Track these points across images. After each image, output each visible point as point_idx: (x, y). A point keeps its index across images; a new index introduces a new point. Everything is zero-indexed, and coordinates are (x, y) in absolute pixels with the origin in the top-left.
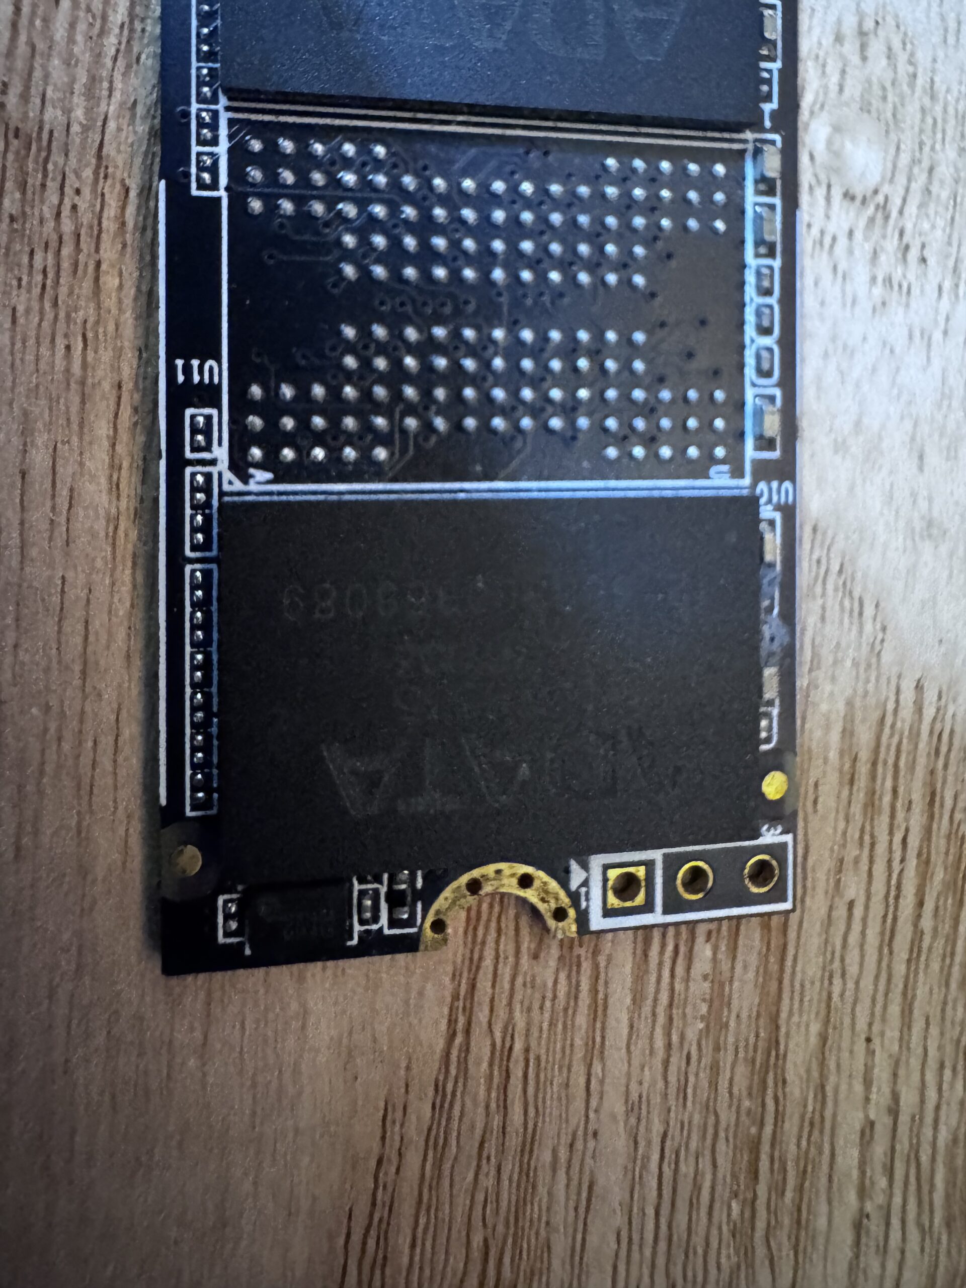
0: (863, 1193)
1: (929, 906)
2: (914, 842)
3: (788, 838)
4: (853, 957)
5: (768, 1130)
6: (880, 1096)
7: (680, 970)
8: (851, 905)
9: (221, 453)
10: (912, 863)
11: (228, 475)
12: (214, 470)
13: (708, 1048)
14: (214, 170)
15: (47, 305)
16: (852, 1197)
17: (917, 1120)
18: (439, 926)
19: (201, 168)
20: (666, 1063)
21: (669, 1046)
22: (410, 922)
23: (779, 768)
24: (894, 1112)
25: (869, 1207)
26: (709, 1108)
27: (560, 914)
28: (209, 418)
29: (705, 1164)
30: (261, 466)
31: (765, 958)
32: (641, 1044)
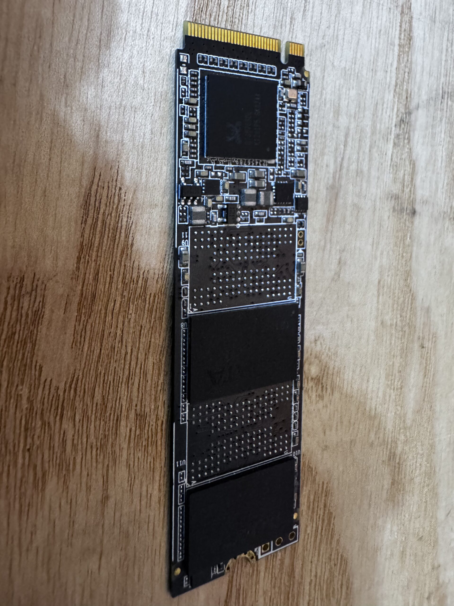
0: (310, 596)
1: (324, 529)
2: (321, 517)
3: (297, 527)
4: (309, 546)
5: (291, 589)
6: (313, 574)
7: (274, 560)
8: (308, 534)
9: (186, 480)
10: (321, 520)
11: (187, 484)
12: (184, 484)
13: (280, 575)
14: (185, 417)
15: (146, 452)
16: (307, 597)
17: (320, 577)
18: (228, 568)
19: (182, 417)
20: (271, 581)
21: (272, 577)
22: (223, 569)
23: (296, 512)
24: (316, 576)
25: (311, 599)
26: (280, 588)
27: (252, 558)
28: (183, 473)
29: (279, 600)
30: (194, 480)
31: (291, 551)
32: (267, 579)
